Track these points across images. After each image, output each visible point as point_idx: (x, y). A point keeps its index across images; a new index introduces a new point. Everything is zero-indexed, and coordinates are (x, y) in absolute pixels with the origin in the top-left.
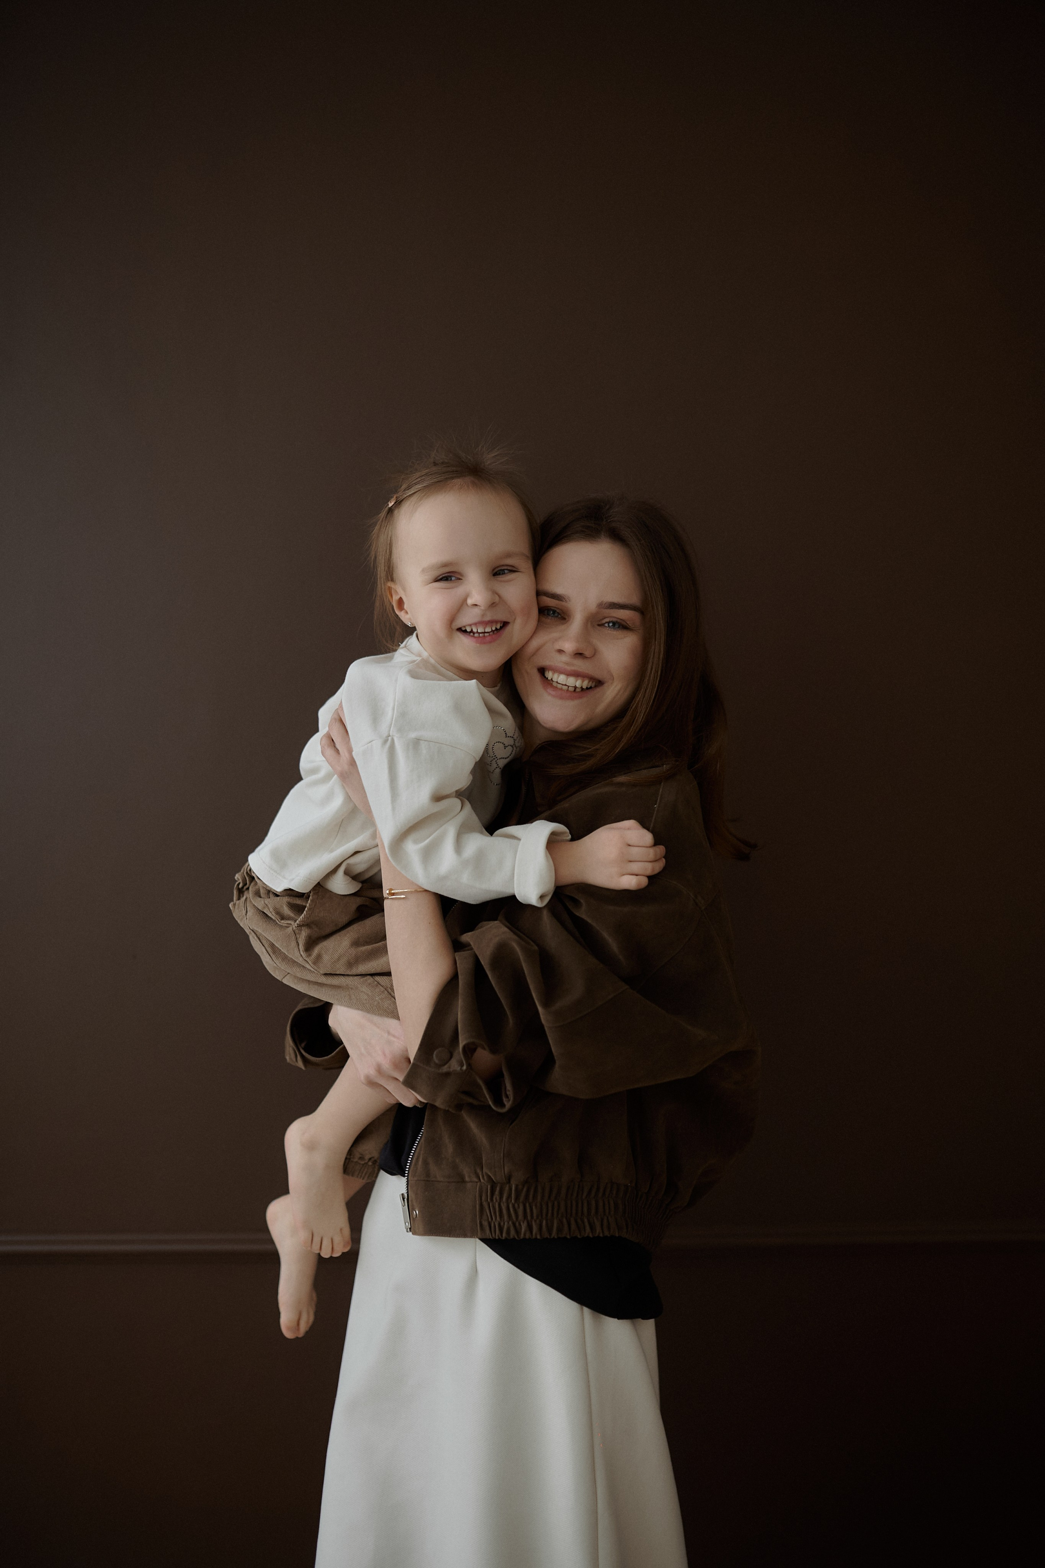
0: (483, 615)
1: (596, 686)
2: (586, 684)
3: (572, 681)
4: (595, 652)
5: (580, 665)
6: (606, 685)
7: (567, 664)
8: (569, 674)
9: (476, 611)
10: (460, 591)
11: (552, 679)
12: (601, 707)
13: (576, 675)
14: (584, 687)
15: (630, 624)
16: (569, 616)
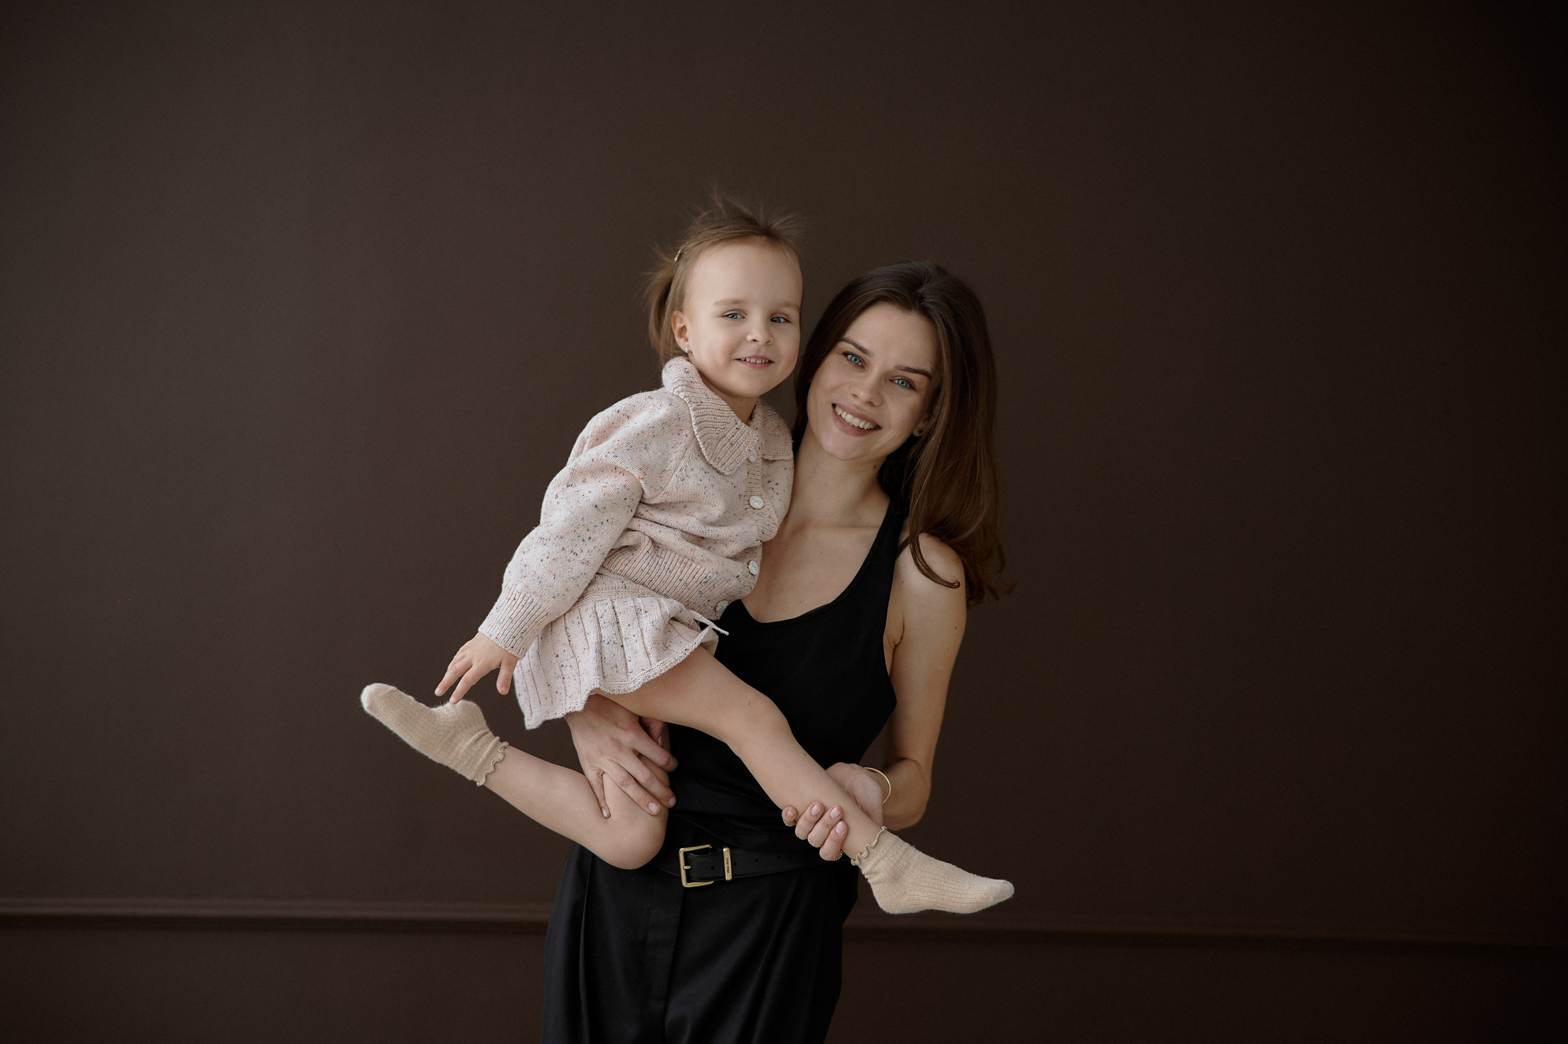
0: (758, 351)
1: (874, 429)
2: (867, 426)
3: (857, 422)
4: (883, 402)
5: (868, 410)
6: (883, 431)
7: (858, 407)
8: (855, 415)
9: (754, 346)
10: (743, 327)
11: (840, 415)
12: (876, 446)
13: (862, 417)
14: (866, 428)
15: (916, 384)
16: (868, 366)
